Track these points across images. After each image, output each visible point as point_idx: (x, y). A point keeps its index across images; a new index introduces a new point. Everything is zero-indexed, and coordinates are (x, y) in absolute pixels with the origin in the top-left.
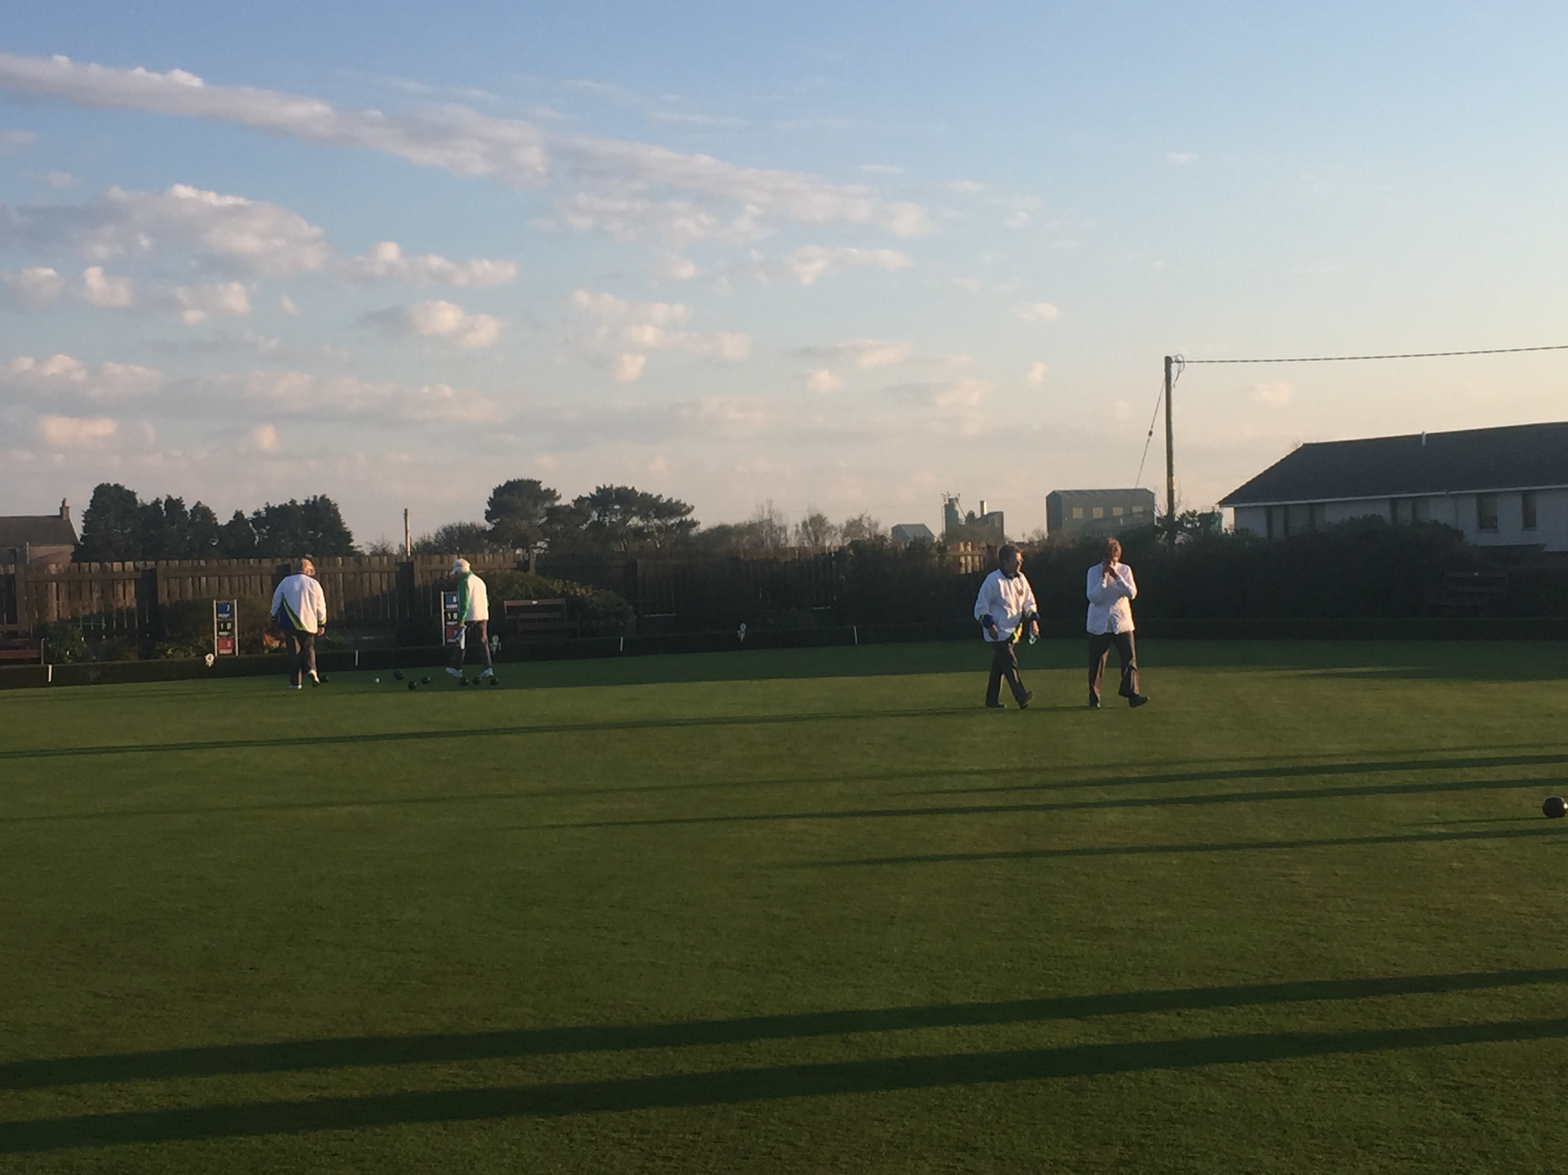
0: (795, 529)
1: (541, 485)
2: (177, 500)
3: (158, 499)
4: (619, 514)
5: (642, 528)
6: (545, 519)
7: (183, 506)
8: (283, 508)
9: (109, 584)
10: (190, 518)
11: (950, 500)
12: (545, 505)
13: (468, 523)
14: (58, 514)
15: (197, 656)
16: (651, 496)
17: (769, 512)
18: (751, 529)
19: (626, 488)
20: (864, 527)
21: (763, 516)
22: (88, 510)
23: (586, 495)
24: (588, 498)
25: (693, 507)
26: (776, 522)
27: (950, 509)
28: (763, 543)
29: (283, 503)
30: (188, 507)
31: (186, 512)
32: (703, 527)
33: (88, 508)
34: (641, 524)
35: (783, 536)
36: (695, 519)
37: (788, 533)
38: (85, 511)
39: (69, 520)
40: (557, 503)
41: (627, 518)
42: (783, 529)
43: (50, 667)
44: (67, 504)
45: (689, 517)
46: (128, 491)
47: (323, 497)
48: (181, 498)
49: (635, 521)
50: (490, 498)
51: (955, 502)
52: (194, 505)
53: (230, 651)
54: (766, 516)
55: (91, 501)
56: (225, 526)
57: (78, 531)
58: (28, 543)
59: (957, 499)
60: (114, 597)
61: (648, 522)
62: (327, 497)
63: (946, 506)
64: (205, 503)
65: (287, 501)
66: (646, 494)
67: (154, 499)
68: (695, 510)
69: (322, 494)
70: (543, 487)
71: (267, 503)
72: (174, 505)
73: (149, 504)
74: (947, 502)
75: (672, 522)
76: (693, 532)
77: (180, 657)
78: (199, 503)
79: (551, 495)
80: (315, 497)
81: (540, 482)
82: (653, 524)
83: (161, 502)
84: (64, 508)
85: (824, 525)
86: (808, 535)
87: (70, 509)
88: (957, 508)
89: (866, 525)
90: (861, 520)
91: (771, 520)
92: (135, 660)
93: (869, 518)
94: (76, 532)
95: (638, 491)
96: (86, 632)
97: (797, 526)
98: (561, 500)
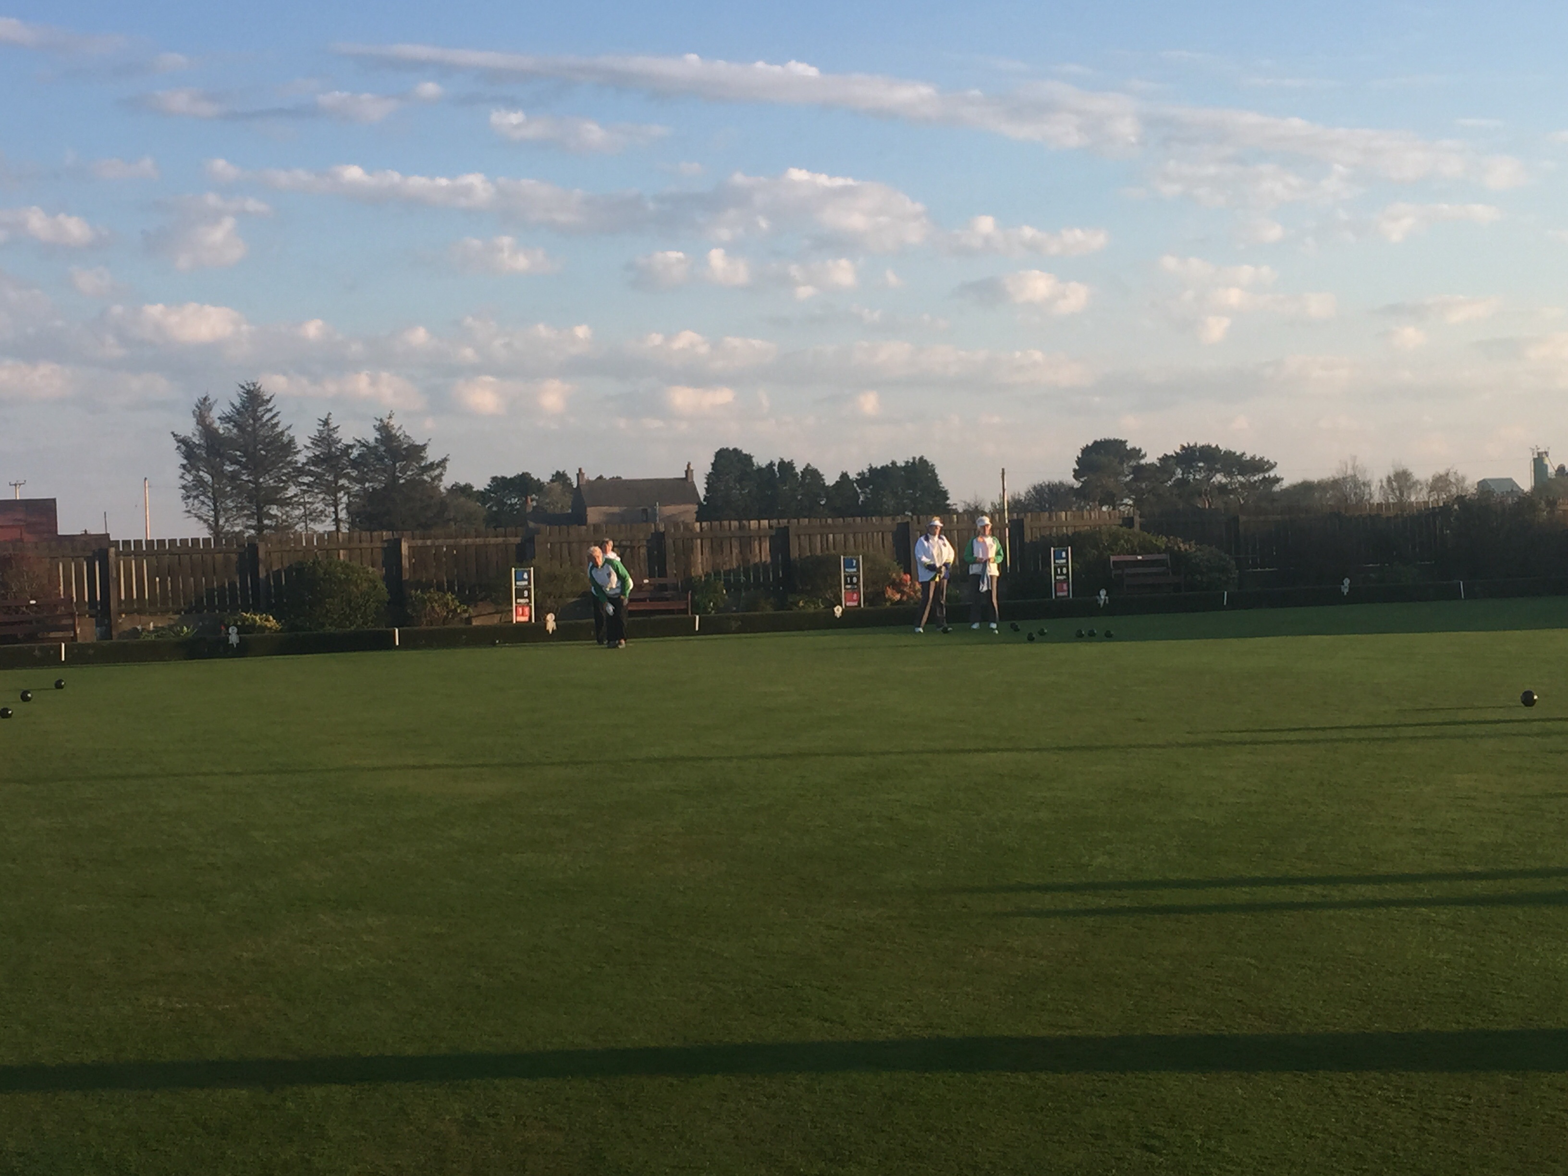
0: (1380, 484)
1: (1127, 444)
2: (789, 462)
3: (772, 462)
4: (1202, 471)
5: (1225, 485)
6: (1131, 476)
7: (794, 468)
8: (884, 469)
9: (746, 541)
10: (800, 479)
11: (1539, 454)
12: (1131, 464)
13: (1057, 481)
14: (684, 476)
15: (826, 607)
16: (1235, 453)
17: (1353, 468)
18: (1335, 484)
19: (1209, 446)
20: (1451, 482)
21: (1346, 471)
22: (710, 473)
23: (1170, 453)
24: (1172, 456)
25: (1276, 463)
26: (1360, 478)
27: (1539, 463)
28: (1346, 499)
29: (885, 464)
30: (799, 469)
31: (797, 474)
32: (1285, 484)
33: (710, 471)
34: (1224, 480)
35: (1367, 491)
36: (1278, 476)
37: (1373, 489)
38: (708, 473)
39: (693, 482)
40: (1143, 462)
41: (1211, 475)
42: (1367, 484)
43: (697, 617)
44: (692, 467)
45: (1272, 474)
46: (746, 455)
47: (921, 458)
48: (792, 461)
49: (1219, 478)
50: (1078, 457)
51: (1544, 456)
52: (804, 467)
53: (856, 604)
54: (1350, 472)
55: (713, 464)
56: (833, 486)
57: (702, 492)
58: (657, 504)
59: (1546, 453)
60: (751, 552)
61: (1232, 479)
62: (925, 458)
63: (1535, 460)
64: (814, 465)
65: (888, 463)
66: (1230, 452)
67: (769, 462)
68: (1278, 466)
69: (920, 455)
70: (1129, 446)
71: (870, 465)
72: (786, 467)
73: (764, 466)
74: (1536, 456)
75: (1256, 478)
76: (1277, 488)
77: (811, 609)
78: (809, 465)
79: (1136, 453)
80: (914, 458)
81: (1126, 441)
82: (1236, 481)
83: (774, 465)
84: (688, 471)
85: (1409, 479)
86: (1393, 490)
87: (694, 472)
88: (1547, 461)
89: (1453, 480)
90: (1447, 474)
91: (1355, 475)
92: (769, 611)
93: (1455, 473)
94: (699, 493)
95: (1221, 449)
96: (728, 585)
97: (1381, 481)
98: (1146, 458)
